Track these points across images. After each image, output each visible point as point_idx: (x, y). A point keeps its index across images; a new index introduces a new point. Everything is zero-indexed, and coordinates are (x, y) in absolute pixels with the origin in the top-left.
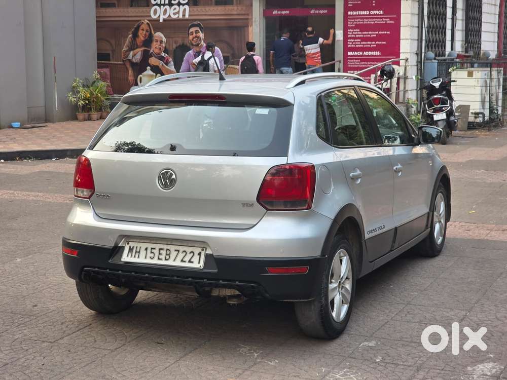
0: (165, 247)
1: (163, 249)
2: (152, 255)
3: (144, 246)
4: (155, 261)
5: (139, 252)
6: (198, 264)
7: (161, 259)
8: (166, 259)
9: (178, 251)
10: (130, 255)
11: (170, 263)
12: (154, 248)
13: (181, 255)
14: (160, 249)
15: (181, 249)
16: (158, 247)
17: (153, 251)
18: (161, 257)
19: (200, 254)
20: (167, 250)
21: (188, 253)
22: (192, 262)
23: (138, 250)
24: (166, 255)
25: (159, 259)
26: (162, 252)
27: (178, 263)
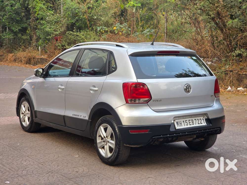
0: (190, 119)
1: (190, 120)
2: (187, 124)
3: (182, 120)
4: (189, 126)
5: (181, 123)
6: (204, 124)
7: (191, 125)
8: (193, 124)
9: (196, 120)
10: (178, 125)
11: (194, 125)
12: (187, 121)
13: (197, 121)
14: (189, 120)
15: (197, 118)
16: (188, 119)
17: (186, 122)
18: (190, 124)
19: (203, 119)
20: (192, 120)
21: (199, 120)
22: (202, 123)
23: (180, 123)
24: (192, 122)
25: (190, 125)
26: (190, 121)
27: (197, 125)
